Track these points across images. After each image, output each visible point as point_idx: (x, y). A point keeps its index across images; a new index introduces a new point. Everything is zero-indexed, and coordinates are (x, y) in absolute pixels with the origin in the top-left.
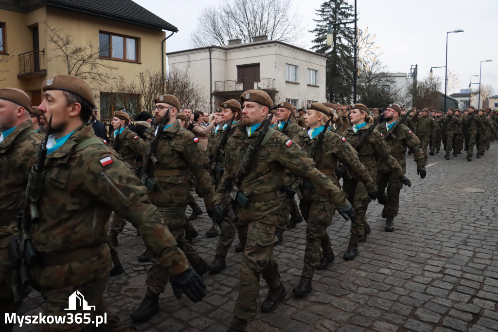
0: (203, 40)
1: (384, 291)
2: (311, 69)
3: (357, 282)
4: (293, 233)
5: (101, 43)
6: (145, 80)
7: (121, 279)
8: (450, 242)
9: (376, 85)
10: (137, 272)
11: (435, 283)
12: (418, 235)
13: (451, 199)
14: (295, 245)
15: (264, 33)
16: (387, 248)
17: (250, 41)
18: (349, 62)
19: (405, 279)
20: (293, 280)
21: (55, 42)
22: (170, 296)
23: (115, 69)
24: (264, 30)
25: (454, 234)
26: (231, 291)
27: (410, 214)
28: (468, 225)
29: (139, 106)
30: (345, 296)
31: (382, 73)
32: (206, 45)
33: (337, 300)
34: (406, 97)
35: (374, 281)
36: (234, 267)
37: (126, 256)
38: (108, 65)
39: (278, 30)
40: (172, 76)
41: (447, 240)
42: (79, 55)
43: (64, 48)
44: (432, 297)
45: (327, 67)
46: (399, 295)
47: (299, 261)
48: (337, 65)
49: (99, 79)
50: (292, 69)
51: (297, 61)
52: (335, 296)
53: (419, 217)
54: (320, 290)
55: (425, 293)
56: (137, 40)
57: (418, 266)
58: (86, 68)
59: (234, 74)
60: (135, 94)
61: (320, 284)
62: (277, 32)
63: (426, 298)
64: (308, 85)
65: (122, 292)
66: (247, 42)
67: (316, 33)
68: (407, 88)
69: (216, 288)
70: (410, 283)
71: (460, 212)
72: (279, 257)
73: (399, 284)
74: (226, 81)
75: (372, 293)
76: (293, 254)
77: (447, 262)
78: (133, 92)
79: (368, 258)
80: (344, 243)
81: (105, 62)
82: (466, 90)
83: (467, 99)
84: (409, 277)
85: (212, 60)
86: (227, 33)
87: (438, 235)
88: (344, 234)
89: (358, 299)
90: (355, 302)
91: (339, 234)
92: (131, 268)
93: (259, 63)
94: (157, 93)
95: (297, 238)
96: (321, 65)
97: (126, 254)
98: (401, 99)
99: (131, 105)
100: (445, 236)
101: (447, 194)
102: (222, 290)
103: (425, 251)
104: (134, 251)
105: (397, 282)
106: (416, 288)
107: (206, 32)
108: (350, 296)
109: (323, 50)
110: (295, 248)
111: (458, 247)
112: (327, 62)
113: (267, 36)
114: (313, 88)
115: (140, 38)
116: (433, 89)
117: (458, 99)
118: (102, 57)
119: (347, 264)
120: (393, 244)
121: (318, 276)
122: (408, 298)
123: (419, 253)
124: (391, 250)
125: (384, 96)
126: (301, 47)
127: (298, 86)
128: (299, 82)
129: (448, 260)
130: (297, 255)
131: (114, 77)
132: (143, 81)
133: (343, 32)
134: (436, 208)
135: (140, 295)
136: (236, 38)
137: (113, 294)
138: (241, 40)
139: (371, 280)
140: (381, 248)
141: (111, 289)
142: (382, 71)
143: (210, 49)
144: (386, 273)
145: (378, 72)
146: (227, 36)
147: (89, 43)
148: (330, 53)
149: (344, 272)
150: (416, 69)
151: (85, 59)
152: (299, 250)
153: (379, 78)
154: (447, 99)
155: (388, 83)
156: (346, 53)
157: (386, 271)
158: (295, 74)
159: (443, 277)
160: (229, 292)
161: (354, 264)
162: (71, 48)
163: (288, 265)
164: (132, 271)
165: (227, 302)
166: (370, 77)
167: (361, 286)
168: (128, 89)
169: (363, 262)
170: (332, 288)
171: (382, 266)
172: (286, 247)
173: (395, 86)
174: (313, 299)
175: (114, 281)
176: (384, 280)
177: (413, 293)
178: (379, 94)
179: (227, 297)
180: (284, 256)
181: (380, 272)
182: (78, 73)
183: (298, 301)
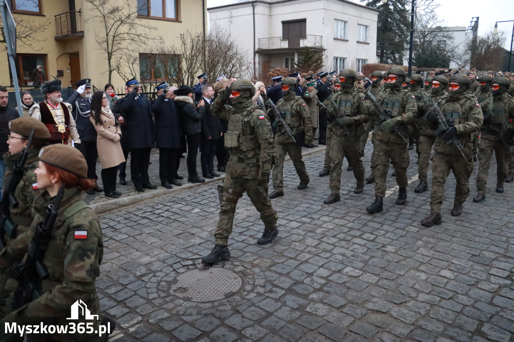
1: (446, 299)
2: (361, 25)
3: (417, 286)
4: (347, 222)
5: (139, 2)
6: (186, 42)
7: (170, 275)
9: (432, 42)
10: (186, 267)
11: (503, 292)
12: (482, 228)
14: (349, 238)
16: (448, 244)
18: (402, 16)
19: (468, 285)
20: (349, 281)
21: (91, 2)
22: (221, 298)
23: (154, 29)
26: (284, 294)
30: (404, 304)
33: (396, 308)
34: (464, 55)
35: (436, 286)
36: (286, 263)
37: (174, 247)
38: (146, 25)
40: (214, 34)
42: (117, 15)
43: (101, 8)
44: (499, 309)
45: (378, 22)
46: (463, 304)
47: (354, 258)
48: (389, 19)
49: (138, 40)
50: (341, 24)
51: (346, 16)
52: (394, 303)
54: (377, 295)
55: (491, 304)
57: (483, 269)
58: (124, 29)
59: (279, 31)
63: (493, 310)
64: (357, 42)
65: (171, 292)
68: (468, 44)
69: (269, 290)
70: (474, 290)
73: (462, 290)
74: (270, 38)
75: (434, 302)
76: (347, 248)
79: (428, 256)
80: (402, 236)
81: (144, 22)
84: (473, 283)
85: (256, 15)
87: (503, 229)
88: (401, 225)
89: (419, 307)
90: (415, 312)
91: (396, 225)
92: (179, 262)
93: (306, 19)
95: (351, 229)
96: (372, 19)
98: (458, 57)
99: (172, 69)
102: (275, 292)
103: (490, 250)
104: (182, 241)
105: (460, 289)
106: (481, 297)
108: (409, 304)
110: (349, 241)
112: (379, 17)
114: (363, 45)
116: (495, 45)
118: (140, 17)
119: (405, 264)
120: (455, 239)
121: (375, 277)
122: (473, 310)
123: (483, 252)
124: (452, 246)
125: (440, 54)
127: (347, 43)
128: (348, 39)
130: (352, 251)
131: (153, 37)
132: (184, 43)
135: (190, 297)
137: (162, 295)
139: (432, 284)
140: (441, 244)
141: (159, 287)
142: (439, 25)
143: (253, 3)
145: (434, 26)
147: (127, 2)
148: (382, 6)
149: (402, 273)
150: (477, 22)
151: (123, 19)
152: (354, 243)
153: (434, 33)
154: (512, 56)
155: (445, 39)
156: (400, 6)
157: (448, 274)
158: (344, 30)
161: (413, 264)
162: (108, 7)
163: (342, 262)
164: (181, 266)
165: (280, 308)
166: (425, 32)
167: (421, 292)
169: (423, 261)
170: (390, 293)
171: (444, 267)
172: (340, 240)
173: (452, 42)
174: (370, 306)
175: (162, 277)
176: (446, 285)
177: (479, 303)
178: (435, 52)
179: (281, 302)
180: (338, 252)
181: (443, 275)
182: (117, 34)
183: (355, 308)
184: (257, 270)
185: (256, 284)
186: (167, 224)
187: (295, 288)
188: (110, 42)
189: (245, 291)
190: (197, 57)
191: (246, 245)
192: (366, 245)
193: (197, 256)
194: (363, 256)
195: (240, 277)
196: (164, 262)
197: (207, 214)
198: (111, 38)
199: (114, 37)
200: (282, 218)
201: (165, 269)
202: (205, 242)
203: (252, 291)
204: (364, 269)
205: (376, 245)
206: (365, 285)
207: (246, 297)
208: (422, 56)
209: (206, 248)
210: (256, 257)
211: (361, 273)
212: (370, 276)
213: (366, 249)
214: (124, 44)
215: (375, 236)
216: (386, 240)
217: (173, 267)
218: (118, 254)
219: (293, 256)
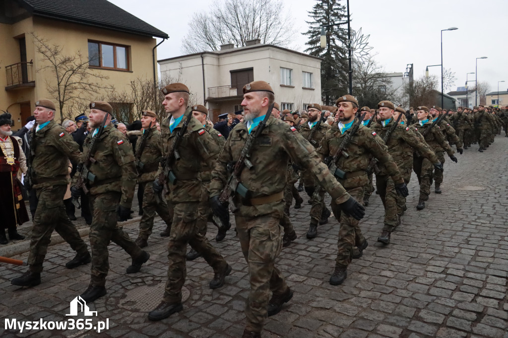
0: (195, 46)
1: (386, 294)
2: (305, 72)
3: (359, 285)
5: (90, 52)
6: (137, 89)
7: (119, 292)
8: (452, 242)
9: (372, 86)
10: (135, 285)
11: (438, 284)
12: (419, 236)
13: (452, 198)
14: (295, 251)
15: (256, 37)
16: (389, 250)
17: (243, 46)
18: (343, 64)
19: (407, 281)
21: (42, 53)
23: (106, 78)
24: (257, 34)
25: (455, 233)
27: (410, 215)
28: (469, 223)
29: (132, 115)
30: (347, 301)
31: (377, 74)
32: (199, 52)
33: (339, 305)
34: (403, 97)
35: (377, 284)
37: (123, 268)
38: (98, 74)
39: (271, 34)
40: (164, 83)
41: (449, 239)
42: (69, 65)
43: (52, 59)
44: (435, 298)
45: (321, 70)
46: (402, 297)
47: (299, 267)
48: (332, 67)
49: (90, 89)
50: (286, 73)
51: (291, 64)
52: (337, 301)
53: (420, 218)
54: (321, 295)
55: (428, 294)
56: (128, 48)
57: (420, 267)
58: (75, 78)
59: (227, 80)
60: (127, 103)
61: (321, 289)
62: (269, 36)
63: (430, 299)
64: (304, 88)
65: (120, 305)
66: (240, 46)
67: (309, 35)
68: (404, 87)
69: (216, 297)
70: (413, 284)
71: (461, 211)
72: (279, 263)
73: (401, 286)
74: (220, 87)
75: (375, 297)
76: (293, 260)
77: (450, 262)
78: (125, 102)
79: (370, 261)
81: (96, 72)
82: (463, 88)
83: (464, 96)
84: (411, 279)
85: (205, 66)
86: (219, 38)
87: (439, 235)
89: (361, 303)
90: (357, 306)
92: (128, 280)
93: (253, 68)
94: (149, 101)
96: (315, 67)
97: (123, 266)
98: (398, 99)
99: (124, 114)
100: (447, 236)
101: (447, 194)
102: (222, 299)
103: (427, 252)
105: (401, 284)
106: (419, 290)
107: (197, 38)
108: (352, 300)
109: (317, 52)
110: (295, 253)
111: (460, 246)
112: (322, 64)
113: (260, 40)
114: (308, 91)
115: (130, 46)
116: (429, 88)
117: (455, 97)
118: (91, 67)
120: (395, 246)
121: (319, 281)
122: (411, 300)
123: (421, 254)
124: (392, 252)
125: (381, 97)
126: (294, 50)
127: (293, 89)
128: (294, 86)
129: (451, 260)
130: (297, 261)
131: (105, 86)
132: (135, 90)
133: (336, 34)
134: (437, 208)
135: (138, 308)
136: (227, 43)
137: (110, 308)
138: (233, 45)
139: (373, 283)
140: (382, 250)
141: (108, 303)
142: (377, 71)
143: (202, 55)
144: (388, 276)
145: (373, 73)
146: (219, 41)
147: (78, 53)
148: (324, 55)
150: (411, 69)
151: (74, 69)
152: (299, 255)
153: (375, 79)
154: (444, 97)
155: (384, 83)
156: (341, 55)
157: (388, 274)
158: (290, 78)
159: (446, 277)
160: (230, 301)
161: (355, 268)
162: (59, 58)
163: (288, 271)
164: (130, 284)
165: (227, 311)
166: (366, 78)
167: (363, 290)
168: (119, 98)
169: (364, 265)
170: (333, 292)
171: (384, 269)
172: (286, 253)
173: (391, 86)
174: (314, 304)
175: (111, 294)
176: (386, 283)
177: (416, 295)
178: (376, 95)
179: (227, 306)
180: (284, 263)
181: (382, 275)
182: (68, 83)
183: (299, 307)
184: (204, 282)
185: (203, 293)
186: (117, 251)
187: (241, 294)
188: (62, 91)
189: (193, 300)
190: (148, 103)
191: (195, 263)
192: (311, 256)
193: (146, 275)
194: (308, 265)
195: (188, 289)
196: (113, 281)
197: (157, 240)
198: (62, 87)
199: (66, 86)
200: (231, 240)
201: (114, 287)
202: (155, 263)
203: (200, 299)
204: (309, 275)
205: (320, 256)
206: (310, 288)
207: (193, 305)
208: (364, 99)
209: (155, 268)
210: (204, 272)
211: (307, 278)
212: (315, 280)
213: (310, 259)
214: (76, 93)
215: (319, 249)
216: (330, 250)
217: (121, 285)
218: (67, 278)
219: (240, 269)
